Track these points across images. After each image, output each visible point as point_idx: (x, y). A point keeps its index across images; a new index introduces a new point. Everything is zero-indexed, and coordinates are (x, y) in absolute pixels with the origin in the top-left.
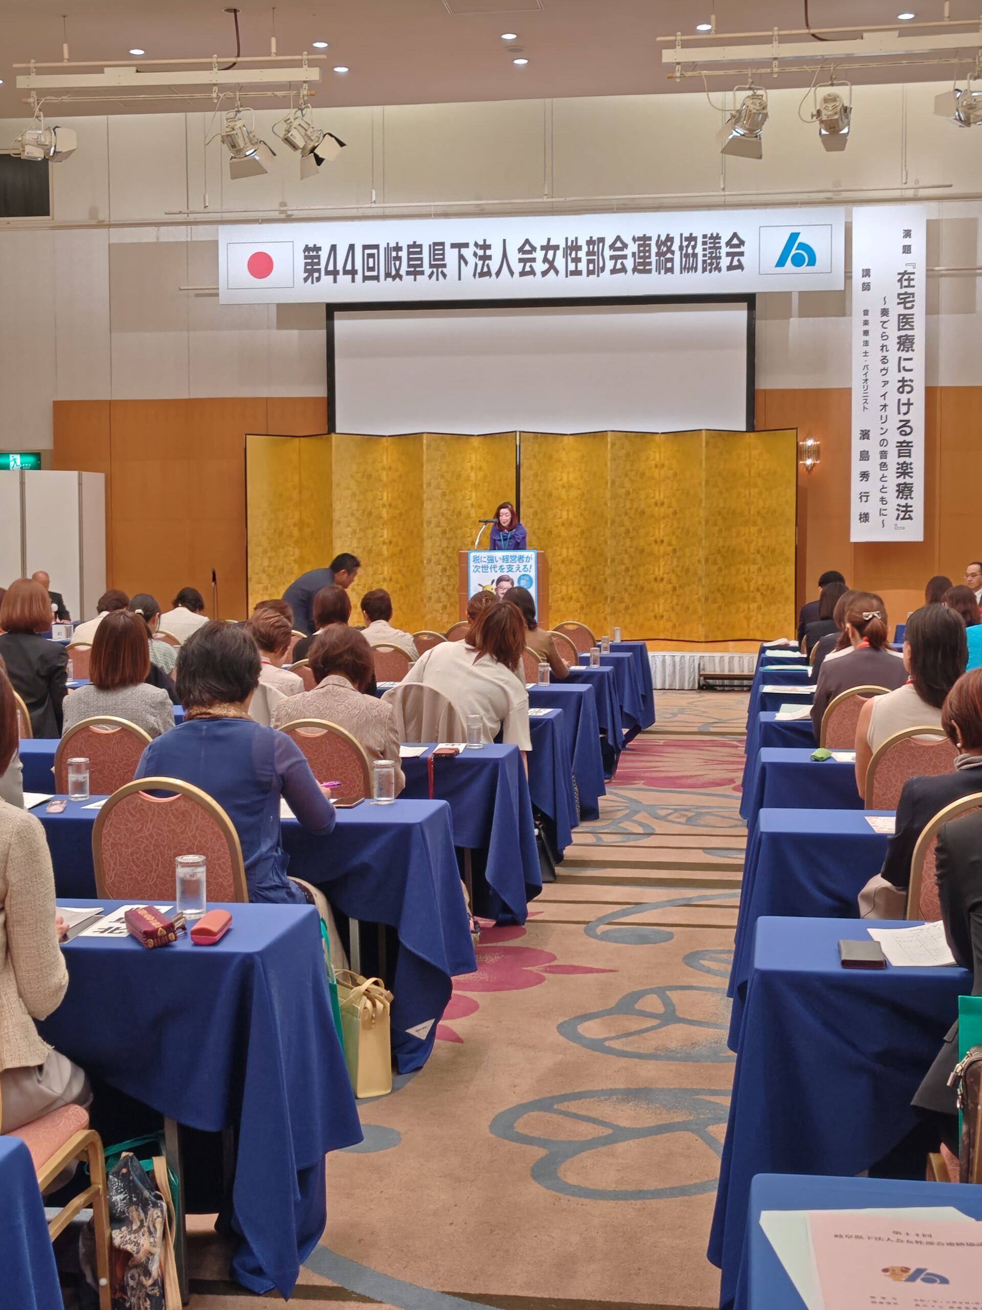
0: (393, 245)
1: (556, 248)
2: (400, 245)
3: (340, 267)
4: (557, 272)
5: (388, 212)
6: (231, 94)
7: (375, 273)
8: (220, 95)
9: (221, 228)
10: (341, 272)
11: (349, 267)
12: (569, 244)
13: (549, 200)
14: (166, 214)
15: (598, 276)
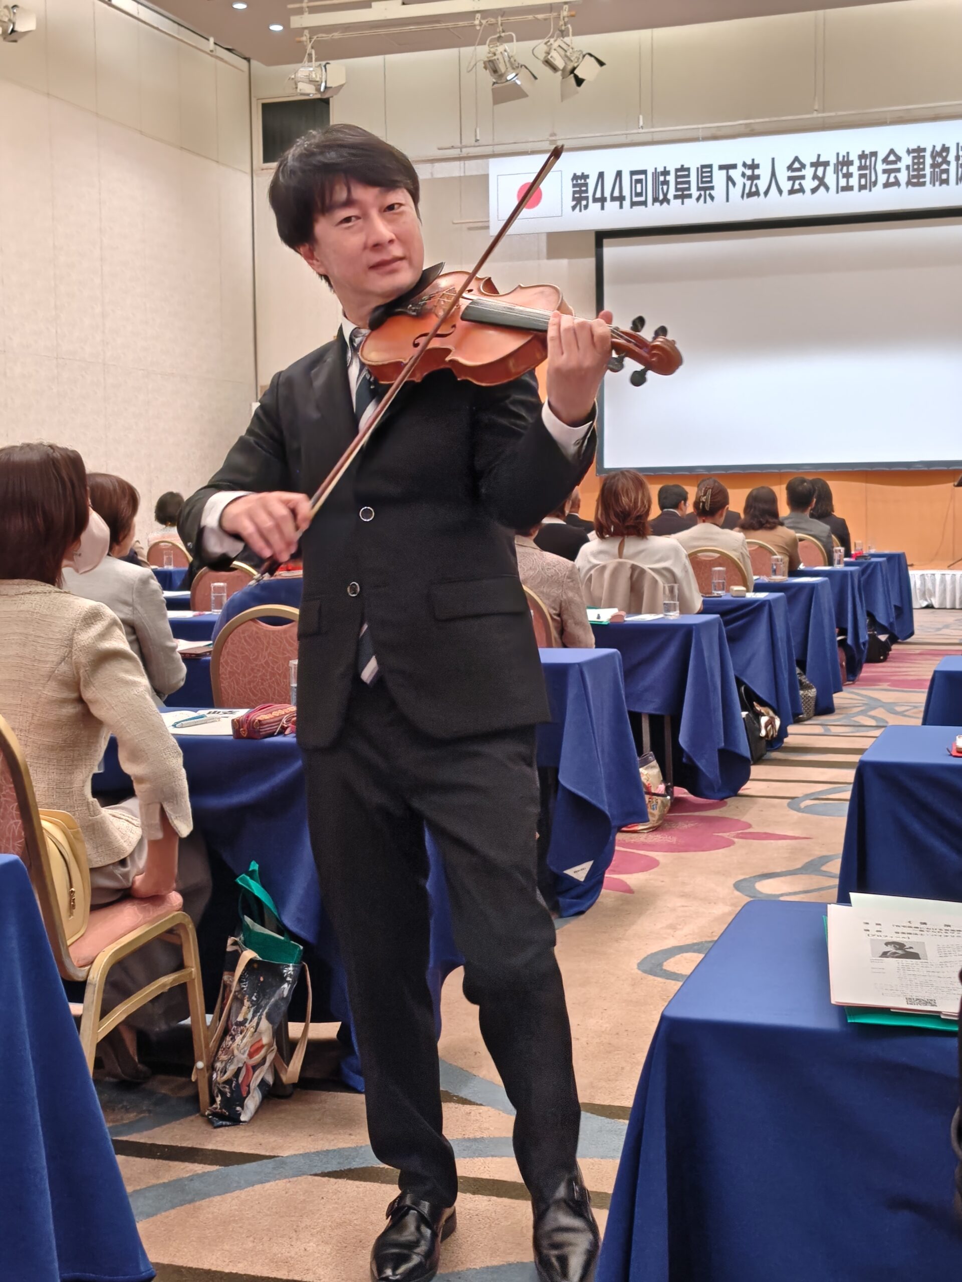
0: (661, 169)
1: (826, 164)
2: (667, 169)
3: (607, 194)
4: (827, 189)
5: (657, 137)
6: (493, 20)
7: (642, 199)
8: (482, 21)
9: (492, 162)
10: (609, 199)
11: (616, 194)
12: (841, 159)
13: (820, 115)
14: (439, 149)
15: (870, 190)
